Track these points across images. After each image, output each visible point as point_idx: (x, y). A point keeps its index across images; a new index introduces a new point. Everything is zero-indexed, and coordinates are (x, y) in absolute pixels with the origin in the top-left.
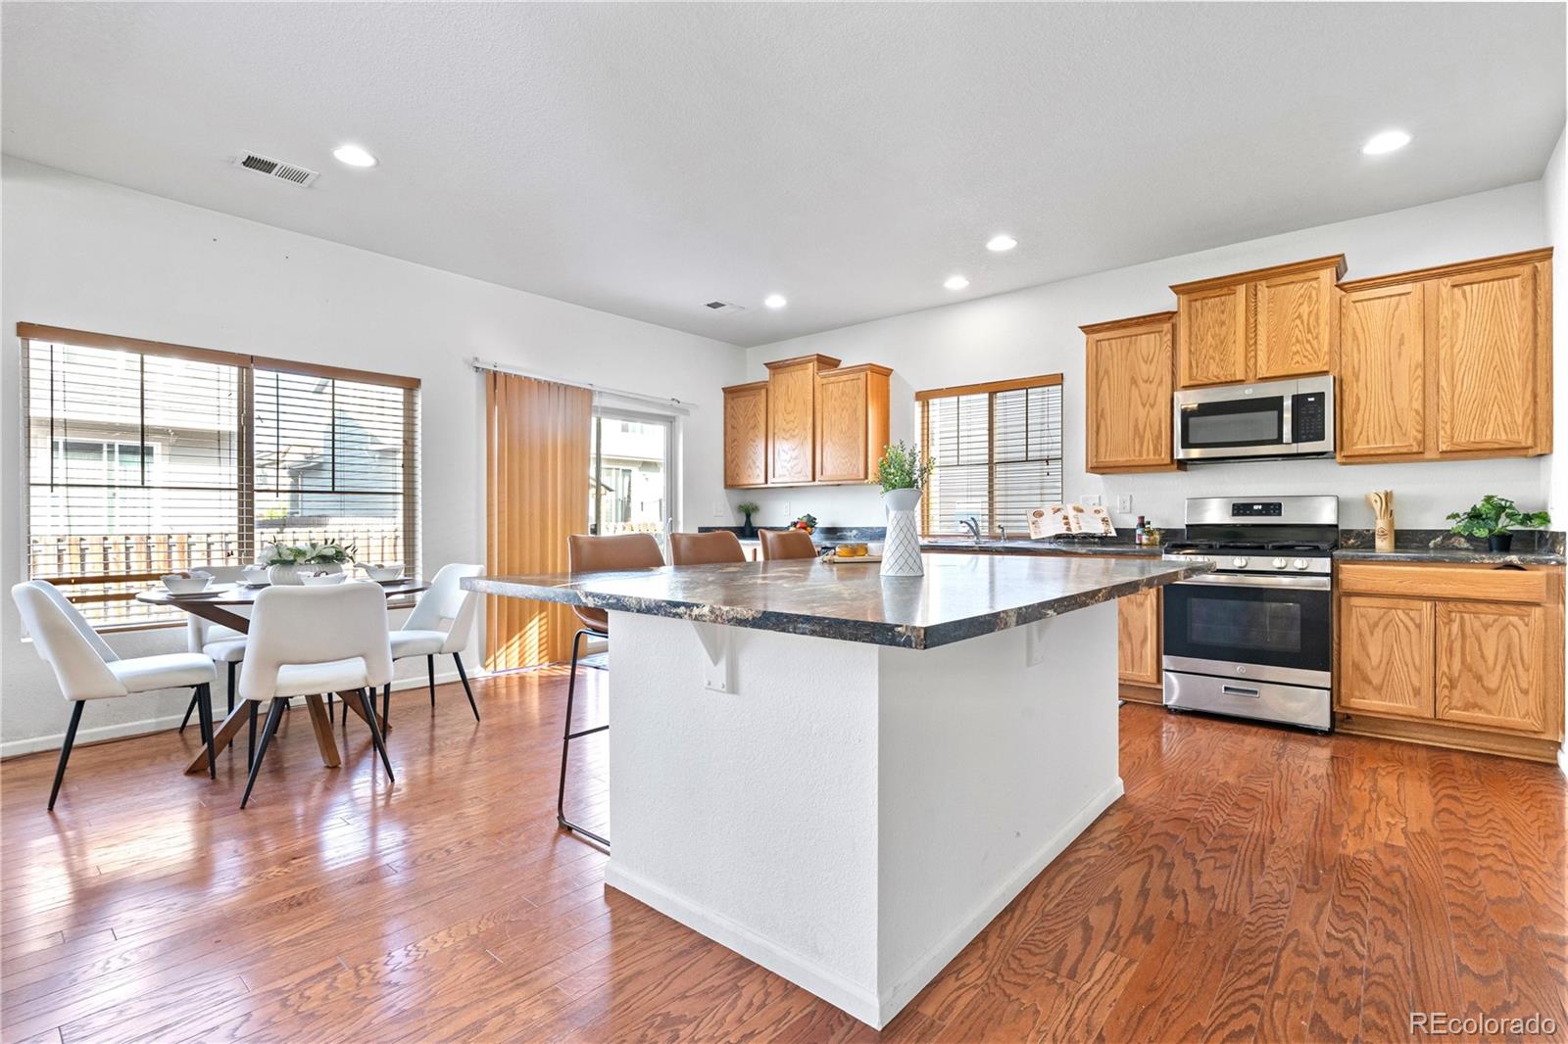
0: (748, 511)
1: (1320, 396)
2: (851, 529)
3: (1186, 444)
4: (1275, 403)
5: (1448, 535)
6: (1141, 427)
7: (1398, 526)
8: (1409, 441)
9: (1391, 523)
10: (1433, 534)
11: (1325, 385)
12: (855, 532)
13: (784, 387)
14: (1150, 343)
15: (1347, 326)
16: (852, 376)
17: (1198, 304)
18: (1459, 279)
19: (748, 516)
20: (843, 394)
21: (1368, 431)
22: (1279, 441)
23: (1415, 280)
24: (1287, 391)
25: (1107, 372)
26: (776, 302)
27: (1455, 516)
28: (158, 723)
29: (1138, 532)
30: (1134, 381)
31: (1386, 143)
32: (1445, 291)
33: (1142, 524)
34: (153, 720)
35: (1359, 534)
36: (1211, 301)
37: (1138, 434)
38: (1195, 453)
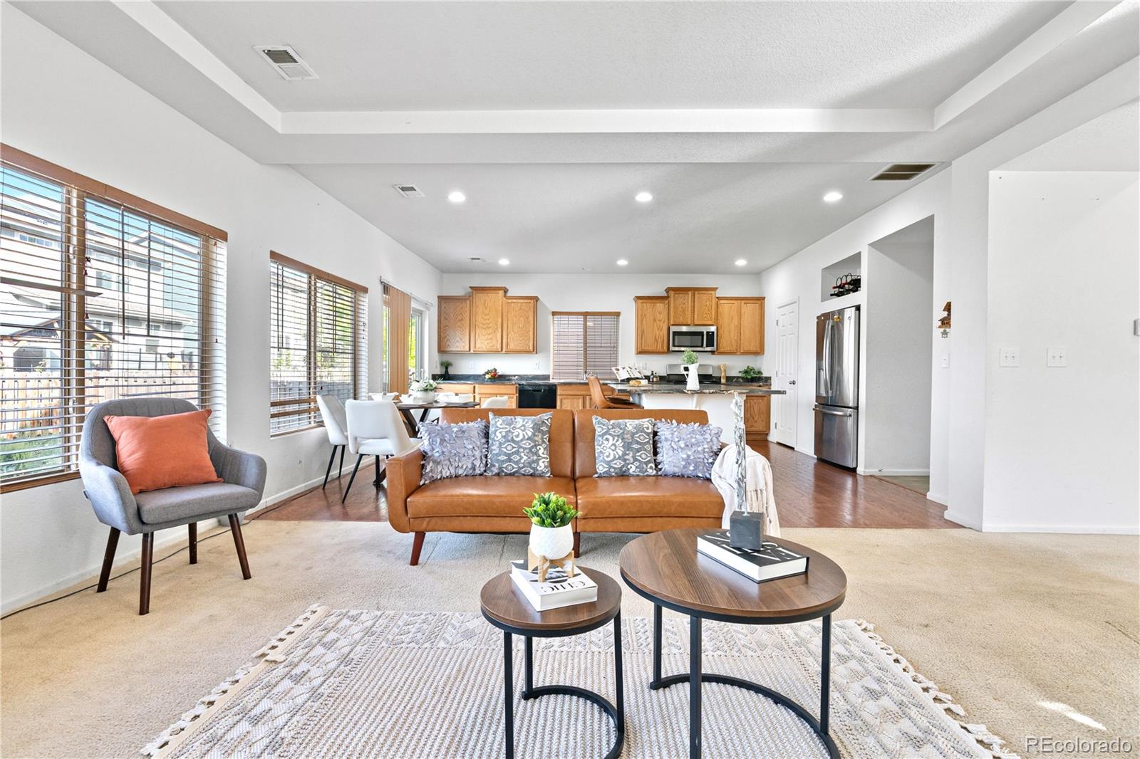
0: (446, 365)
1: (713, 333)
2: (515, 376)
3: (674, 346)
4: (701, 334)
5: (738, 377)
6: (657, 337)
7: (727, 375)
8: (733, 349)
9: (725, 374)
10: (734, 377)
11: (713, 329)
12: (517, 377)
13: (483, 302)
14: (660, 306)
15: (719, 311)
16: (526, 301)
17: (677, 295)
18: (746, 301)
19: (447, 368)
20: (521, 309)
21: (725, 345)
22: (702, 346)
23: (736, 300)
24: (704, 330)
25: (645, 315)
26: (504, 262)
27: (740, 372)
28: (305, 486)
29: (652, 377)
30: (655, 320)
31: (741, 263)
32: (742, 304)
33: (652, 374)
34: (303, 485)
35: (716, 378)
36: (681, 295)
37: (656, 340)
38: (677, 349)
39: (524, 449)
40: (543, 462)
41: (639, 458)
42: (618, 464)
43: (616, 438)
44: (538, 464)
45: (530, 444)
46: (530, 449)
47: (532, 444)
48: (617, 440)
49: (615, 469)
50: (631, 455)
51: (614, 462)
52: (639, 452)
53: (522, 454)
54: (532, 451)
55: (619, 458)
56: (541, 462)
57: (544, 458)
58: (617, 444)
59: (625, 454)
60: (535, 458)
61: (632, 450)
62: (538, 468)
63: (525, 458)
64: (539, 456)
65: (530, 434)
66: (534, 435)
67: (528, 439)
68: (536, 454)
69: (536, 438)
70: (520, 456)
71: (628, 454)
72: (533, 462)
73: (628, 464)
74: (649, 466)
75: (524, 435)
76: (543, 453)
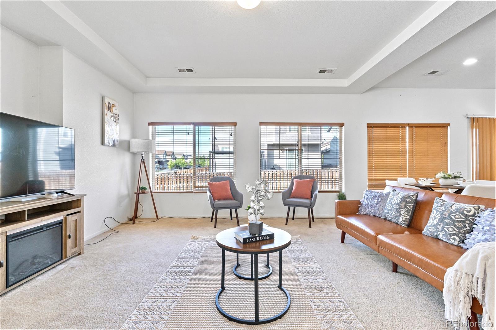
39: (394, 209)
40: (402, 218)
41: (446, 229)
42: (432, 229)
43: (438, 213)
44: (399, 218)
45: (397, 207)
46: (397, 209)
47: (398, 207)
48: (438, 215)
49: (430, 232)
50: (441, 226)
51: (430, 228)
52: (448, 225)
53: (393, 211)
54: (398, 211)
55: (434, 226)
56: (401, 218)
57: (403, 216)
58: (436, 217)
59: (438, 224)
60: (398, 214)
61: (443, 223)
62: (399, 220)
63: (394, 213)
64: (401, 214)
65: (399, 201)
66: (400, 202)
67: (397, 204)
68: (399, 212)
69: (401, 204)
70: (392, 212)
71: (440, 225)
72: (397, 216)
73: (438, 231)
74: (452, 237)
75: (396, 202)
76: (404, 213)
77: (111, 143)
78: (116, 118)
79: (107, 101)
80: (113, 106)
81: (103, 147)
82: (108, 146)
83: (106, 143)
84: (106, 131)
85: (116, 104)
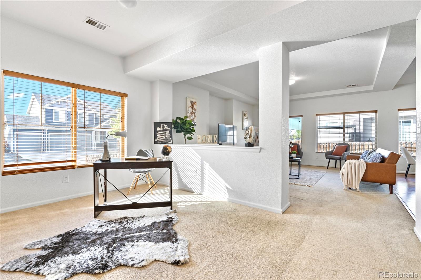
77: (245, 129)
78: (247, 118)
79: (244, 112)
80: (246, 114)
81: (243, 131)
82: (244, 130)
83: (244, 129)
84: (244, 125)
85: (247, 113)
